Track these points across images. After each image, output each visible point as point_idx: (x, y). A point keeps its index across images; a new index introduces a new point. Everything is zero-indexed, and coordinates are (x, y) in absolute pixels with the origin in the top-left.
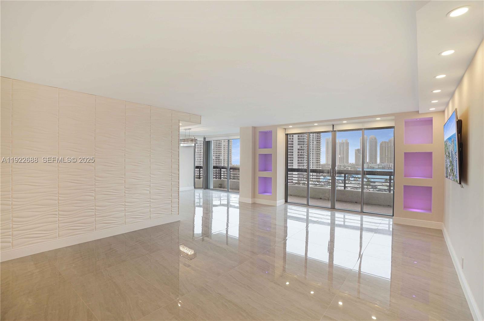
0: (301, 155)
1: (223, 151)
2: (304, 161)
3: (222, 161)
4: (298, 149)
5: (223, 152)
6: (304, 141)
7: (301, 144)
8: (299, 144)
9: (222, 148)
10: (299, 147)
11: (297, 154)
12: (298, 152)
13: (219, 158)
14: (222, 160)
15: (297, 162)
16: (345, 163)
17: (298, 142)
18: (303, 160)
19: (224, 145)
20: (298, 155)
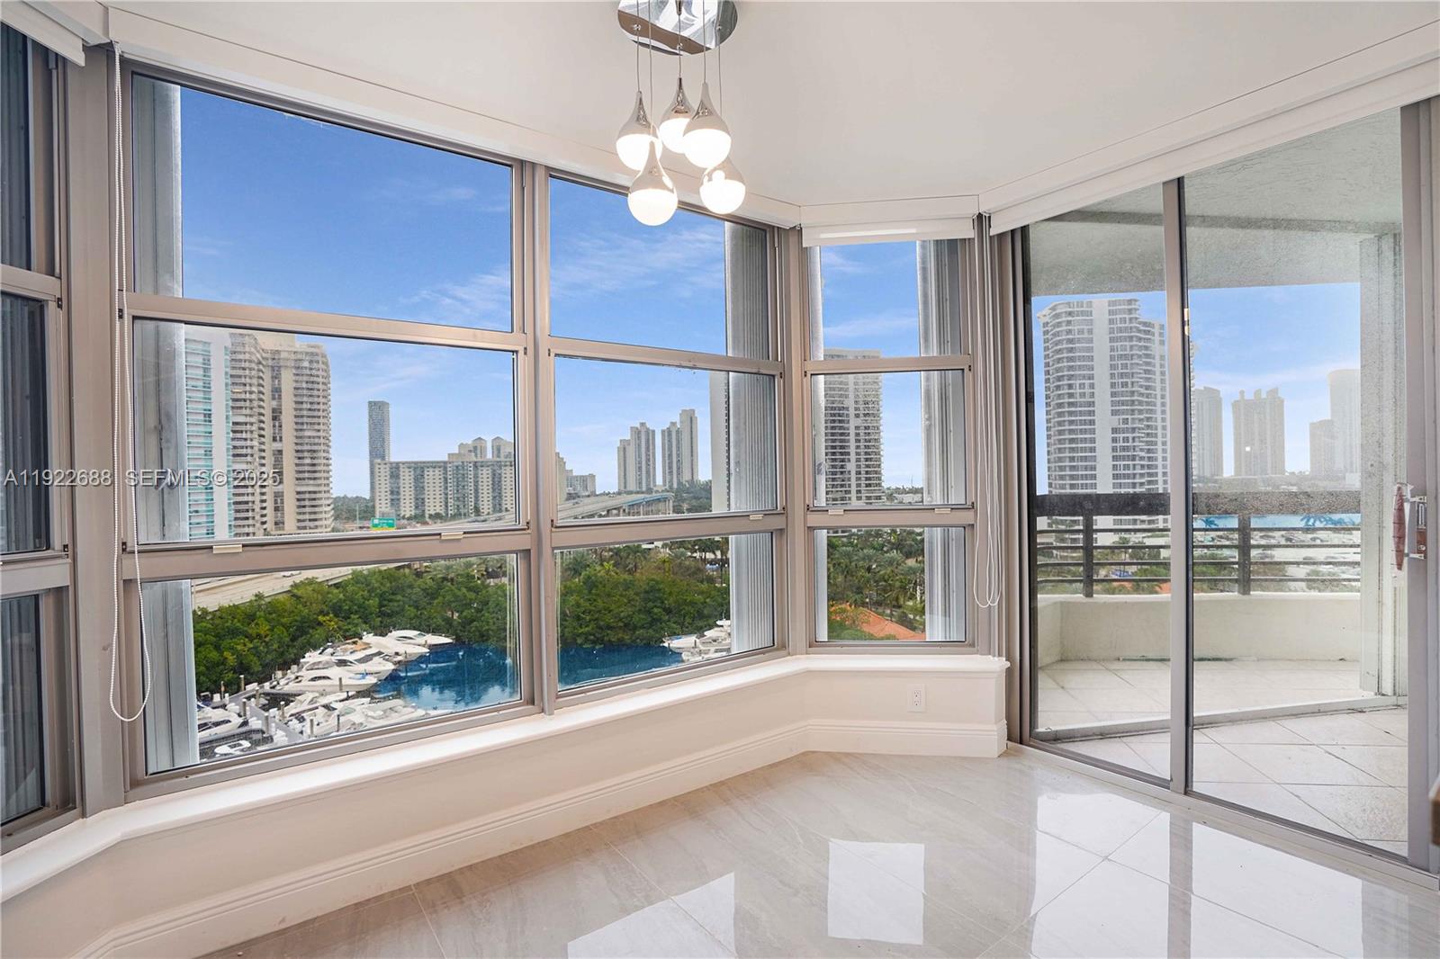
0: (1124, 449)
1: (852, 444)
2: (1134, 469)
3: (853, 476)
4: (1115, 430)
5: (852, 450)
6: (1133, 401)
7: (1124, 412)
8: (1114, 413)
9: (852, 438)
10: (1115, 421)
11: (1110, 444)
12: (1114, 440)
13: (842, 467)
14: (853, 473)
15: (1110, 472)
16: (1269, 472)
17: (1113, 403)
18: (1131, 467)
19: (857, 428)
20: (1114, 449)
